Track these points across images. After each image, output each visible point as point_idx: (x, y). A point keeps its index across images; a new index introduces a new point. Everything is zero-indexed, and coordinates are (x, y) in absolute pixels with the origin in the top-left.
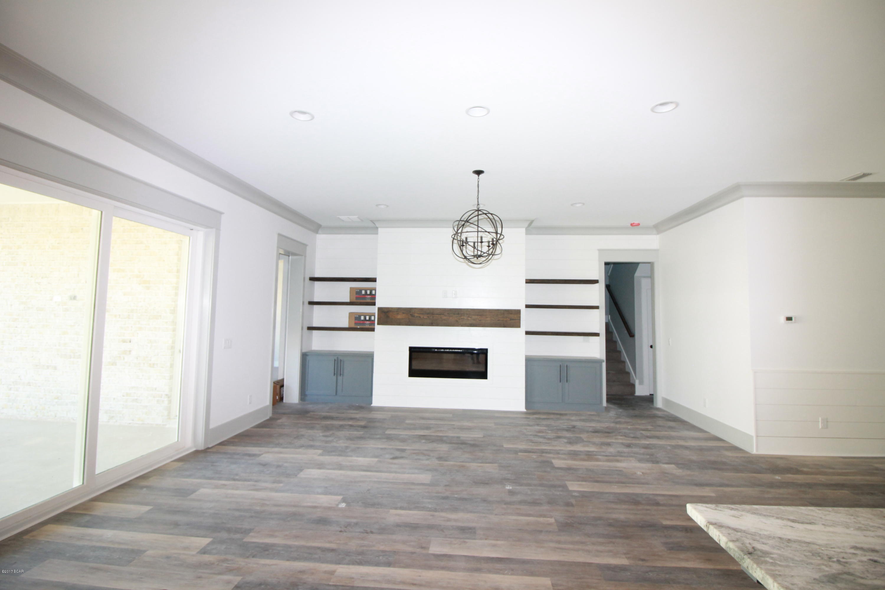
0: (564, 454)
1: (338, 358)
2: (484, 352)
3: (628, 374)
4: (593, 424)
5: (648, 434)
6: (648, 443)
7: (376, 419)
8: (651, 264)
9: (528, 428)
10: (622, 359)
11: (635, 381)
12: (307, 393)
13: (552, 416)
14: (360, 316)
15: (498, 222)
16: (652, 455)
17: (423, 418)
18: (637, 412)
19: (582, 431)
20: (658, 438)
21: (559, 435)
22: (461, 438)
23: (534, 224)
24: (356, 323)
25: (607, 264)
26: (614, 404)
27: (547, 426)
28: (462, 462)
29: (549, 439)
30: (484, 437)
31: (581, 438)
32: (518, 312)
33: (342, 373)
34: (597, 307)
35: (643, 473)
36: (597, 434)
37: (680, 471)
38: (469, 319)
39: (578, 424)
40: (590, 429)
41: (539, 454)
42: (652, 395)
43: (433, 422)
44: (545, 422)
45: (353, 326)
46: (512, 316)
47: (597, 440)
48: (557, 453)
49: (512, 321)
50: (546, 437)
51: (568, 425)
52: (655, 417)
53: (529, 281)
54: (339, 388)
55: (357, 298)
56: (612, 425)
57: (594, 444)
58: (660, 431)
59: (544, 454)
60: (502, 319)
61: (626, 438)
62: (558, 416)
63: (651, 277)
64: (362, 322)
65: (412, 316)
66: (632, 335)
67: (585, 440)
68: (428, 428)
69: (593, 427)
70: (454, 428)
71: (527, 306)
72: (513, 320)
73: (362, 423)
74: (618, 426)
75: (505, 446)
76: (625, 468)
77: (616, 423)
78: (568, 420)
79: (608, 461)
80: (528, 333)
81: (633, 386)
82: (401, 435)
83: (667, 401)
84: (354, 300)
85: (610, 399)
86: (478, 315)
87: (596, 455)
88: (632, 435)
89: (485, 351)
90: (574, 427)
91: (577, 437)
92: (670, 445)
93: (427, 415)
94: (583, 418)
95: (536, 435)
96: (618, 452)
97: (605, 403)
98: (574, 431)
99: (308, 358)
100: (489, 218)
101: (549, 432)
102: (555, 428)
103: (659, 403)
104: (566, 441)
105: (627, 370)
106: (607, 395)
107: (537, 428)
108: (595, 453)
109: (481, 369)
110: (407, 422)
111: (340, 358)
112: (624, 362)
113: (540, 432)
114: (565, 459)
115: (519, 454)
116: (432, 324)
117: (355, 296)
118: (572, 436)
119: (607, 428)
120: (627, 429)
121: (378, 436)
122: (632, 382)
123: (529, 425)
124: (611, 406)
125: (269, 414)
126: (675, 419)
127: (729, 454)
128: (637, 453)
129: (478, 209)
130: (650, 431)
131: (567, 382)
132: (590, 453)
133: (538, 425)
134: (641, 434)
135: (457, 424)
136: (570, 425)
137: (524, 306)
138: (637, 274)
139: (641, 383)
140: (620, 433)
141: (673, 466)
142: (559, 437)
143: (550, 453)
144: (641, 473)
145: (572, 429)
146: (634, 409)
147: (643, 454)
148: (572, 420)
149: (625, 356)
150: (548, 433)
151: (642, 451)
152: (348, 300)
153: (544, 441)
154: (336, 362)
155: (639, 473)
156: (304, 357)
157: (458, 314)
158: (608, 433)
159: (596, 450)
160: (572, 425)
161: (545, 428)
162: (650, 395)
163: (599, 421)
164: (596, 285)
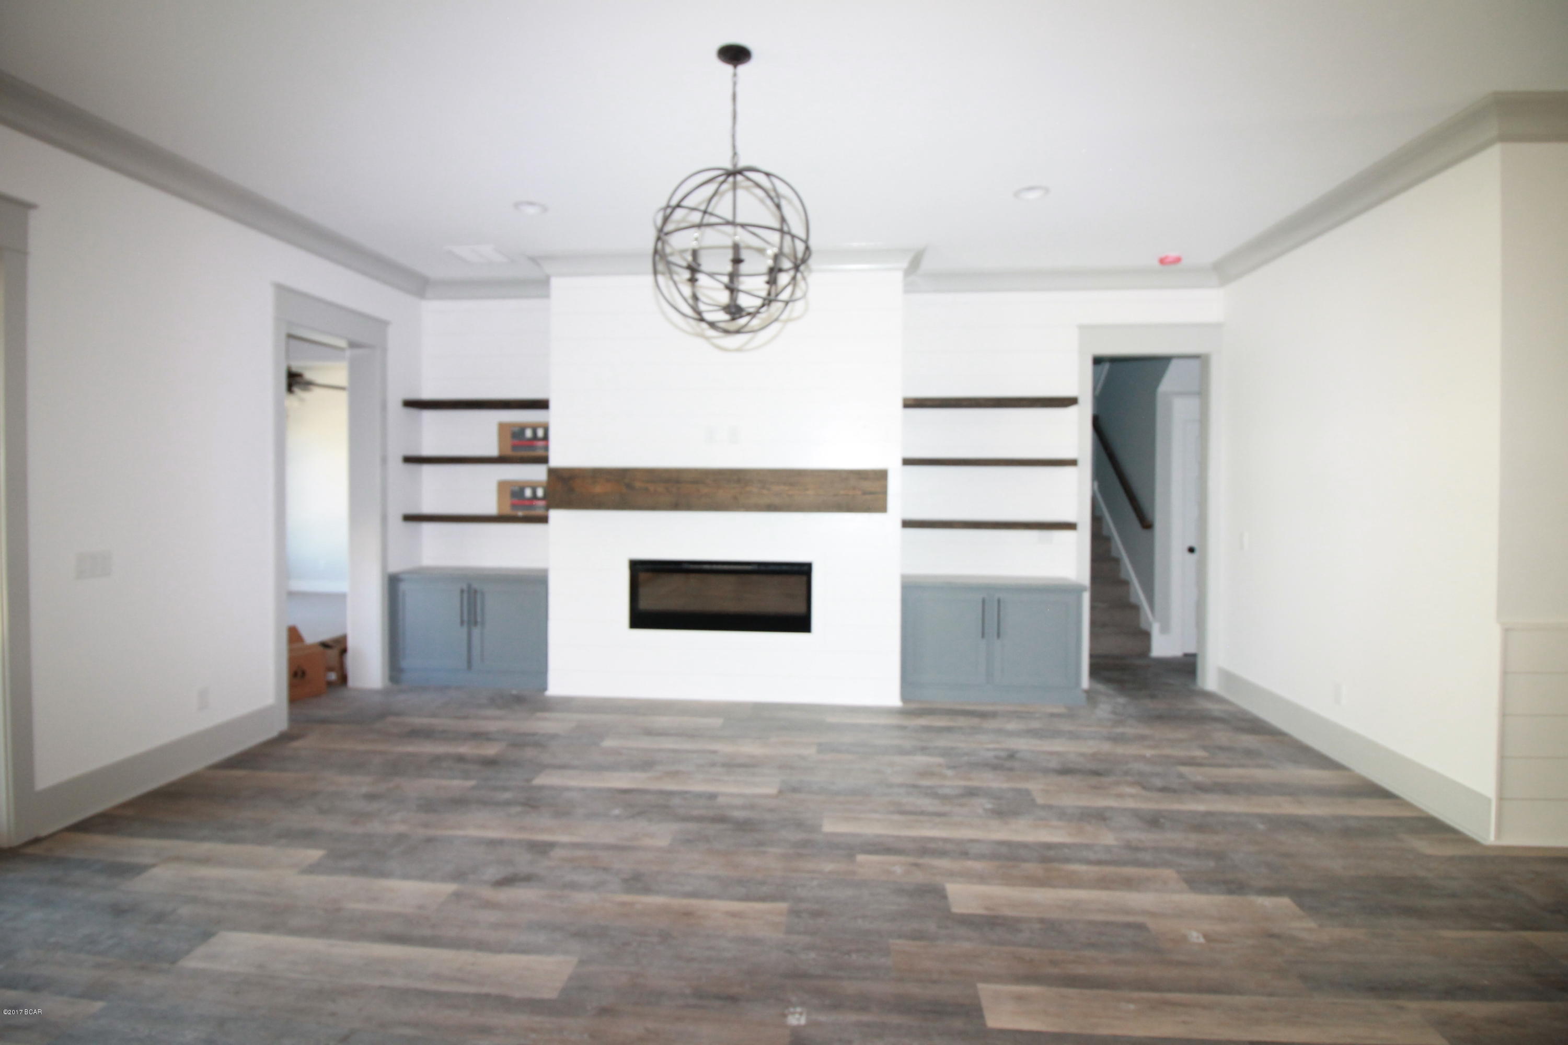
0: (980, 857)
1: (469, 586)
2: (803, 571)
3: (1135, 608)
4: (1057, 746)
5: (1199, 778)
6: (1201, 808)
7: (534, 735)
8: (1201, 360)
9: (898, 759)
10: (1123, 576)
11: (1150, 625)
12: (405, 664)
13: (961, 722)
14: (522, 490)
15: (790, 202)
16: (1219, 856)
17: (649, 732)
18: (1159, 706)
19: (1035, 768)
20: (1226, 789)
21: (975, 784)
22: (721, 800)
23: (927, 264)
24: (514, 506)
25: (1098, 361)
26: (1108, 681)
27: (946, 753)
28: (694, 895)
29: (945, 798)
30: (781, 792)
31: (1028, 792)
32: (882, 475)
33: (479, 619)
34: (1073, 463)
35: (1206, 936)
36: (1068, 779)
37: (1311, 924)
38: (765, 492)
39: (1023, 745)
40: (1054, 763)
41: (910, 859)
42: (1194, 656)
43: (669, 744)
44: (943, 742)
45: (508, 511)
46: (867, 485)
47: (1071, 801)
48: (962, 850)
49: (868, 497)
50: (940, 791)
51: (994, 750)
52: (1203, 718)
53: (913, 404)
54: (476, 651)
55: (514, 447)
56: (1106, 747)
57: (1062, 814)
58: (1224, 766)
59: (925, 860)
60: (842, 492)
61: (1144, 793)
62: (975, 721)
63: (1202, 393)
64: (527, 503)
65: (629, 486)
66: (1146, 524)
67: (1040, 801)
68: (646, 764)
69: (1058, 754)
70: (713, 764)
71: (907, 462)
72: (871, 493)
73: (491, 750)
74: (1120, 750)
75: (829, 827)
76: (1153, 915)
77: (1117, 739)
78: (1000, 731)
79: (1104, 883)
80: (907, 524)
81: (1146, 636)
82: (568, 789)
83: (1228, 677)
84: (509, 452)
85: (1099, 668)
86: (785, 484)
87: (1067, 860)
88: (1158, 782)
89: (806, 568)
90: (1012, 756)
91: (1018, 791)
92: (1261, 817)
93: (663, 721)
94: (1035, 725)
95: (915, 786)
96: (1130, 847)
97: (1085, 681)
98: (1011, 769)
99: (403, 587)
100: (758, 185)
101: (950, 773)
102: (966, 758)
103: (1210, 681)
104: (989, 806)
105: (1133, 600)
106: (1092, 656)
107: (921, 760)
108: (1066, 851)
109: (798, 608)
110: (608, 743)
111: (476, 585)
112: (1126, 583)
113: (926, 773)
114: (982, 878)
115: (861, 858)
116: (676, 506)
117: (509, 441)
118: (1005, 785)
119: (1094, 756)
120: (1143, 758)
121: (507, 795)
122: (1143, 625)
123: (903, 752)
124: (1100, 687)
125: (280, 723)
126: (1256, 727)
127: (1424, 846)
128: (1177, 851)
129: (735, 165)
130: (1200, 765)
131: (999, 635)
132: (1051, 853)
133: (924, 750)
134: (1181, 776)
135: (725, 748)
136: (1003, 750)
137: (900, 462)
138: (1167, 385)
139: (1165, 629)
140: (1126, 773)
141: (1285, 901)
142: (972, 793)
143: (943, 854)
144: (1202, 940)
145: (1008, 764)
146: (1153, 697)
147: (1196, 853)
148: (1011, 734)
149: (1129, 570)
150: (944, 777)
151: (1192, 841)
152: (494, 452)
153: (931, 809)
154: (465, 596)
155: (1196, 937)
156: (393, 583)
157: (739, 481)
158: (1096, 773)
159: (1067, 839)
160: (1007, 750)
161: (940, 760)
162: (1186, 655)
163: (1074, 736)
164: (1072, 411)
